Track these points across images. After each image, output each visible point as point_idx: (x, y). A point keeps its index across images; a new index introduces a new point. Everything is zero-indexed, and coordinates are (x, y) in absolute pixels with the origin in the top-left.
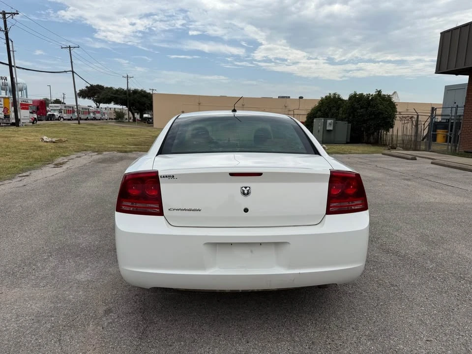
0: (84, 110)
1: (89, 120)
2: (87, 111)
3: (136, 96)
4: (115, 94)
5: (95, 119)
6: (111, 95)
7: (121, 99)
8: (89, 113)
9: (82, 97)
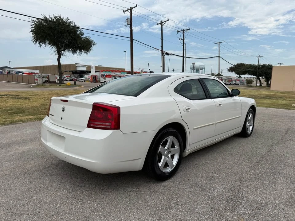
0: (229, 79)
1: (231, 85)
2: (231, 79)
3: (263, 69)
4: (249, 69)
5: (235, 84)
6: (246, 69)
7: (252, 72)
8: (232, 81)
9: (231, 71)
